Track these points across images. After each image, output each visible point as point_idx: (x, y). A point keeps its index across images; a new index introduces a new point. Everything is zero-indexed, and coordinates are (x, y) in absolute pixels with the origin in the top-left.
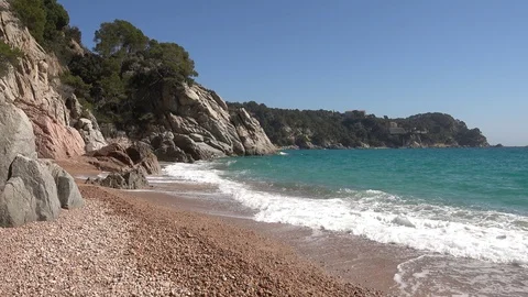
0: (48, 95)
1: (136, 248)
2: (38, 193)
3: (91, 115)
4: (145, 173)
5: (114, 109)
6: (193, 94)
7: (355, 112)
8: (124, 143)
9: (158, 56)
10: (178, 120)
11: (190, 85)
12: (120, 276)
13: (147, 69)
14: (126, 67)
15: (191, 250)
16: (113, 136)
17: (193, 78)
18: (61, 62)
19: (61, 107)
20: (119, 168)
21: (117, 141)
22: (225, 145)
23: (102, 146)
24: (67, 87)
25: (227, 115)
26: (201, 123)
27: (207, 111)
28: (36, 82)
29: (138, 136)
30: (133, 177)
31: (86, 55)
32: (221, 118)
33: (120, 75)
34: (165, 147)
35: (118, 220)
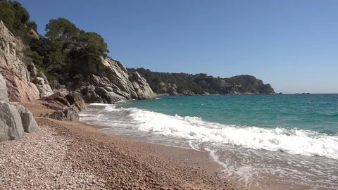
0: (16, 63)
1: (71, 155)
2: (9, 123)
3: (43, 75)
4: (77, 110)
5: (58, 72)
6: (106, 63)
7: (201, 74)
8: (64, 92)
9: (85, 40)
10: (97, 79)
11: (104, 58)
12: (61, 172)
13: (78, 48)
14: (65, 46)
15: (105, 155)
16: (57, 88)
17: (106, 53)
18: (24, 42)
19: (24, 70)
20: (61, 107)
21: (60, 91)
22: (126, 93)
23: (50, 94)
24: (28, 58)
25: (127, 76)
26: (111, 80)
27: (115, 73)
28: (8, 55)
29: (73, 88)
30: (70, 112)
31: (40, 38)
32: (123, 77)
33: (62, 51)
34: (90, 94)
35: (61, 139)
